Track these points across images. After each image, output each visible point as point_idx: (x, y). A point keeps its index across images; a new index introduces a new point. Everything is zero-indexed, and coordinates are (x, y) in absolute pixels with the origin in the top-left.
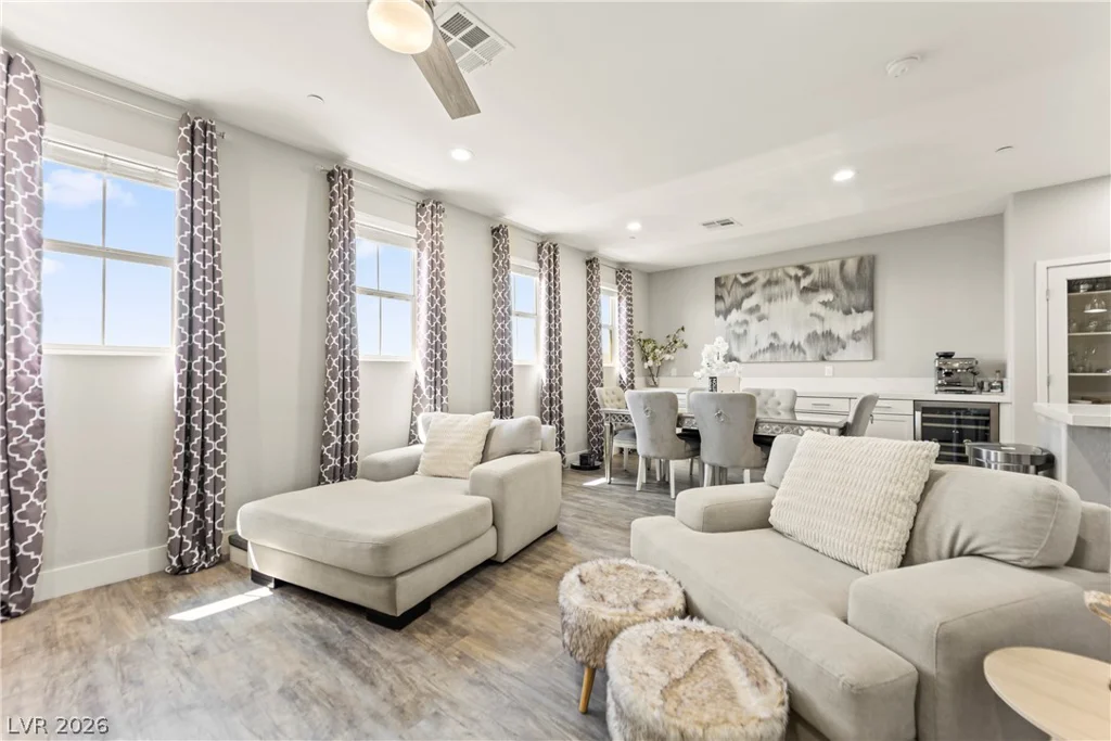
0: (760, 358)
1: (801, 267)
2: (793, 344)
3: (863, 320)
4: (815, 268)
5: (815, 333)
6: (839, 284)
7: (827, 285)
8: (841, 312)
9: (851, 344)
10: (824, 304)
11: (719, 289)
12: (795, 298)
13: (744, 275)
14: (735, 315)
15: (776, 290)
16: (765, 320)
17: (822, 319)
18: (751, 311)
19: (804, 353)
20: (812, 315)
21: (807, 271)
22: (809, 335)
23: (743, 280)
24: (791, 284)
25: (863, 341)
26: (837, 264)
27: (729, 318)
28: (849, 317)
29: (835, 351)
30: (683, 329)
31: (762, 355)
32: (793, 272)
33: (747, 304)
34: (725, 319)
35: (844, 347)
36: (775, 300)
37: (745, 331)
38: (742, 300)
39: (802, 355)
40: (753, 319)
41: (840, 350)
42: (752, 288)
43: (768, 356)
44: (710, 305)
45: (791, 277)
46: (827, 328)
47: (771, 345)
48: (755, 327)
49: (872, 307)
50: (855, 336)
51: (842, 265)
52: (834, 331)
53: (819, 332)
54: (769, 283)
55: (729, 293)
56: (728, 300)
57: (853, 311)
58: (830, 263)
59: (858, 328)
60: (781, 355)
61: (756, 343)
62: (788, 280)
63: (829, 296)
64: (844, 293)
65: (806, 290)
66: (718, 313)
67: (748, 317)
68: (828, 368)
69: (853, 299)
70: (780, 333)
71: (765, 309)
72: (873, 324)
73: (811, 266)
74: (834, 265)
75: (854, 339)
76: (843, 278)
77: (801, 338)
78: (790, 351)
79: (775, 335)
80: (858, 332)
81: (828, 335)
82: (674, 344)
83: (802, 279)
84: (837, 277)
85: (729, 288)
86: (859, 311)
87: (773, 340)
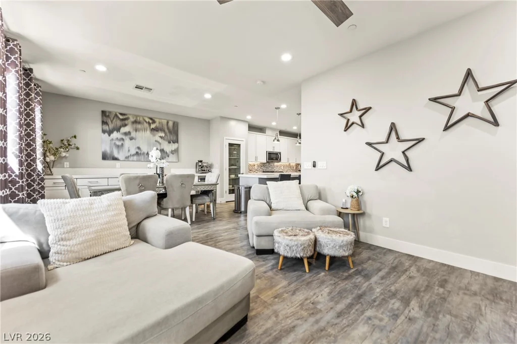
0: (131, 158)
1: (151, 119)
2: (148, 153)
3: (174, 146)
4: (157, 121)
6: (166, 130)
7: (162, 130)
8: (167, 142)
9: (171, 155)
10: (161, 137)
11: (105, 118)
12: (148, 132)
13: (121, 114)
14: (115, 135)
15: (139, 126)
16: (134, 140)
17: (160, 144)
18: (126, 134)
20: (156, 141)
21: (154, 122)
23: (121, 117)
24: (146, 125)
25: (175, 154)
26: (166, 121)
27: (112, 135)
28: (170, 144)
29: (165, 158)
30: (75, 137)
31: (132, 158)
32: (147, 120)
33: (123, 130)
34: (109, 135)
35: (168, 156)
36: (139, 131)
37: (122, 144)
38: (120, 127)
40: (127, 139)
41: (167, 157)
42: (126, 122)
43: (135, 158)
44: (98, 127)
45: (146, 122)
46: (162, 148)
47: (137, 153)
48: (127, 143)
49: (177, 142)
50: (173, 152)
51: (168, 123)
52: (165, 150)
53: (159, 149)
54: (135, 122)
55: (112, 122)
56: (111, 126)
58: (163, 120)
59: (173, 149)
60: (142, 158)
61: (129, 151)
62: (145, 123)
63: (163, 135)
64: (168, 134)
65: (153, 130)
66: (104, 132)
67: (124, 137)
69: (171, 137)
70: (141, 147)
71: (133, 134)
72: (178, 148)
73: (156, 120)
74: (165, 122)
75: (172, 153)
76: (168, 128)
78: (147, 156)
79: (139, 148)
81: (163, 150)
82: (67, 145)
83: (152, 125)
84: (166, 127)
85: (112, 119)
86: (173, 143)
87: (138, 150)
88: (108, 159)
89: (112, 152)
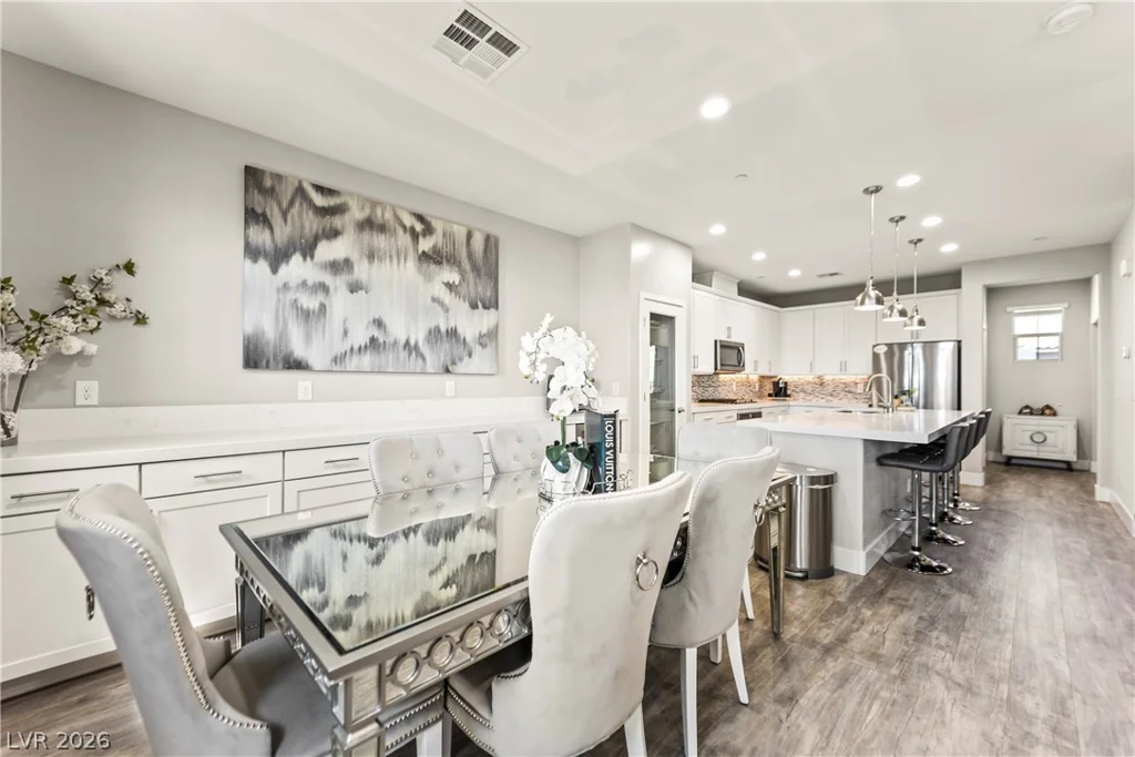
0: (353, 362)
1: (420, 218)
2: (407, 343)
3: (484, 320)
4: (437, 225)
5: (437, 329)
6: (467, 266)
7: (452, 260)
8: (467, 304)
9: (477, 351)
10: (449, 286)
11: (256, 197)
12: (411, 264)
13: (319, 189)
14: (296, 268)
15: (381, 241)
16: (361, 293)
17: (446, 309)
18: (337, 267)
19: (424, 359)
20: (434, 300)
21: (429, 230)
22: (430, 332)
23: (319, 200)
24: (404, 240)
25: (488, 348)
26: (463, 232)
27: (283, 269)
28: (476, 311)
29: (461, 359)
30: (129, 268)
31: (355, 359)
32: (409, 221)
33: (327, 251)
34: (275, 270)
35: (470, 355)
36: (380, 259)
37: (323, 307)
38: (316, 239)
39: (420, 361)
40: (338, 283)
41: (466, 359)
42: (337, 222)
43: (367, 360)
44: (230, 230)
45: (405, 228)
46: (453, 325)
47: (373, 340)
48: (340, 301)
49: (496, 306)
50: (481, 341)
51: (469, 236)
52: (459, 330)
53: (443, 329)
54: (368, 225)
55: (284, 215)
56: (283, 232)
57: (480, 304)
58: (455, 227)
59: (484, 331)
60: (388, 359)
61: (346, 333)
62: (400, 231)
63: (455, 277)
64: (471, 277)
65: (425, 257)
66: (252, 252)
67: (327, 279)
68: (449, 382)
69: (480, 289)
70: (386, 320)
71: (362, 270)
72: (497, 327)
73: (433, 222)
74: (460, 232)
75: (481, 344)
76: (470, 256)
77: (419, 336)
78: (403, 354)
79: (379, 323)
80: (485, 335)
81: (453, 334)
82: (90, 301)
83: (421, 238)
84: (464, 254)
85: (285, 205)
86: (485, 307)
87: (376, 333)
88: (267, 367)
89: (283, 335)
